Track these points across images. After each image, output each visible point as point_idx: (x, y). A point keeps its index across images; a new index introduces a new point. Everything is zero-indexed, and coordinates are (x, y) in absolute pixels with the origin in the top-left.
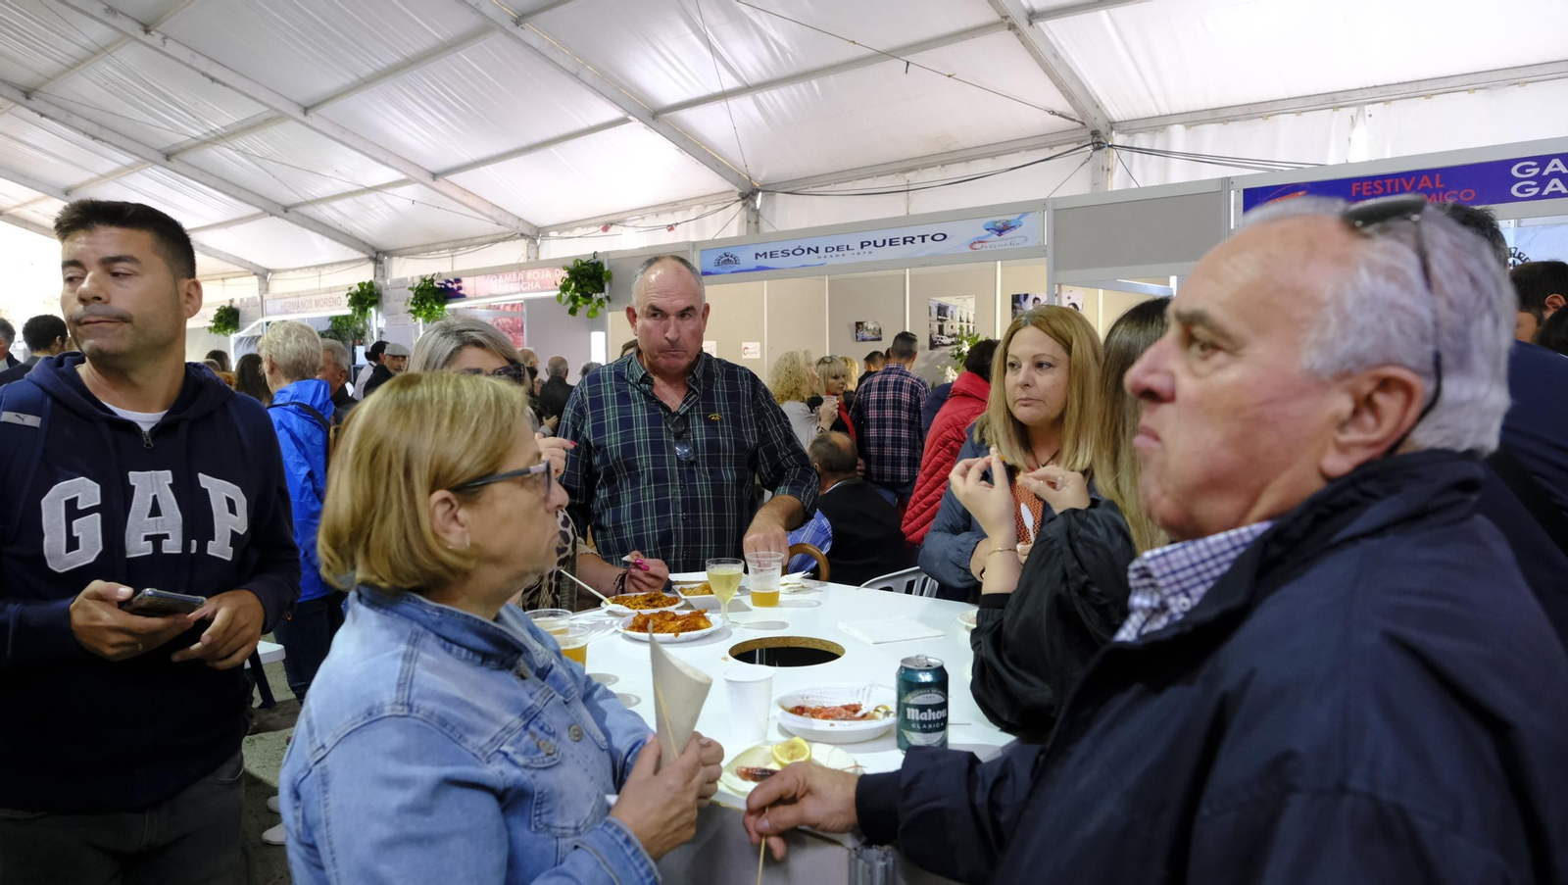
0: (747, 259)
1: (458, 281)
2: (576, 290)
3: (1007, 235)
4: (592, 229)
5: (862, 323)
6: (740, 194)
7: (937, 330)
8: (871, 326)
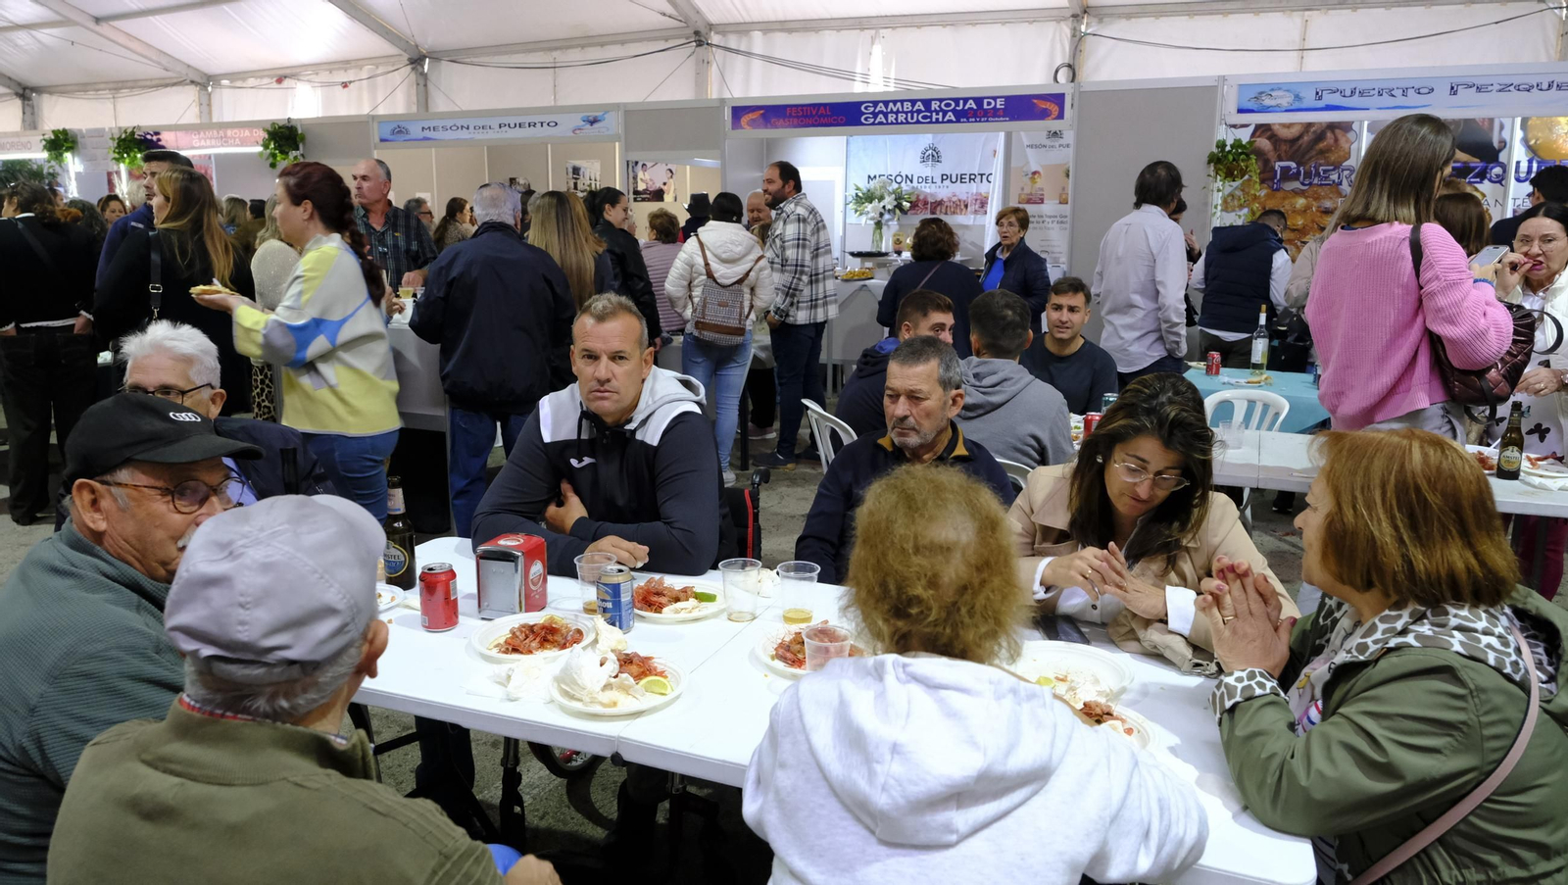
0: (415, 131)
1: (157, 134)
2: (275, 148)
3: (596, 125)
4: (266, 81)
5: (514, 179)
6: (409, 59)
7: (572, 186)
8: (522, 182)
